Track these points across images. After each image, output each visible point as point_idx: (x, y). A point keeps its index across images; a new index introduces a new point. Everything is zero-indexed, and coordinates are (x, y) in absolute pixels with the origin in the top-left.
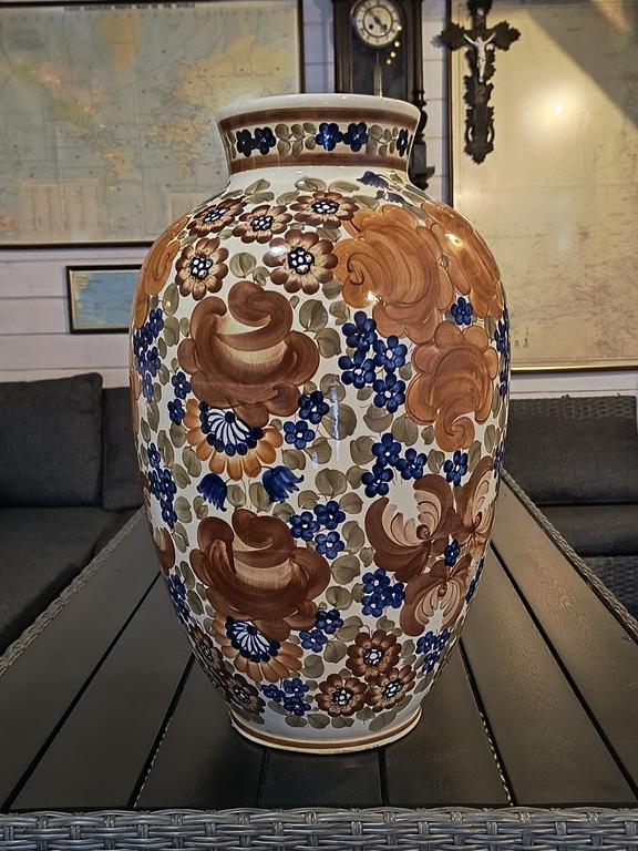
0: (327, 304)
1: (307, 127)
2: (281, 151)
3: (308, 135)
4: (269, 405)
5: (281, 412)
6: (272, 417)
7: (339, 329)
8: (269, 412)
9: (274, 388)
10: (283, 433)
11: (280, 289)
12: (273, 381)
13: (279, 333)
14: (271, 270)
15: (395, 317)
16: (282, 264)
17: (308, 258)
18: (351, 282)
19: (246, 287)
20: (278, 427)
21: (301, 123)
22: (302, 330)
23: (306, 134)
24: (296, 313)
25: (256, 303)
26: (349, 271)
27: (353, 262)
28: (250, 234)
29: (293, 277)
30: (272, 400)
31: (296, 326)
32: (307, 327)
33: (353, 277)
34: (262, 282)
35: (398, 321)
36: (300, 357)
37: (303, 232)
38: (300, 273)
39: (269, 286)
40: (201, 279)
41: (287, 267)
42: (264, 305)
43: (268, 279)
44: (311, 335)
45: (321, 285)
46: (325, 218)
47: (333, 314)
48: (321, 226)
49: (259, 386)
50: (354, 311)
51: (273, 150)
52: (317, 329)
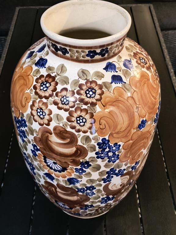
0: (91, 136)
1: (83, 52)
2: (71, 56)
3: (83, 54)
4: (70, 163)
5: (74, 165)
6: (70, 166)
7: (96, 144)
8: (69, 165)
9: (71, 159)
10: (75, 170)
11: (73, 131)
12: (71, 157)
13: (73, 145)
14: (70, 123)
15: (117, 137)
16: (73, 122)
17: (84, 120)
18: (100, 128)
19: (60, 128)
20: (72, 169)
21: (80, 50)
22: (82, 144)
23: (82, 53)
24: (79, 139)
25: (64, 134)
26: (100, 124)
27: (101, 121)
28: (60, 105)
29: (78, 127)
30: (71, 162)
31: (79, 143)
32: (84, 144)
33: (101, 127)
34: (66, 127)
35: (118, 138)
36: (81, 152)
37: (82, 108)
38: (81, 126)
39: (69, 129)
40: (41, 119)
41: (76, 123)
42: (67, 135)
43: (69, 127)
44: (85, 146)
45: (89, 130)
46: (90, 100)
47: (94, 139)
48: (89, 105)
49: (66, 158)
50: (101, 138)
51: (68, 55)
52: (87, 144)
